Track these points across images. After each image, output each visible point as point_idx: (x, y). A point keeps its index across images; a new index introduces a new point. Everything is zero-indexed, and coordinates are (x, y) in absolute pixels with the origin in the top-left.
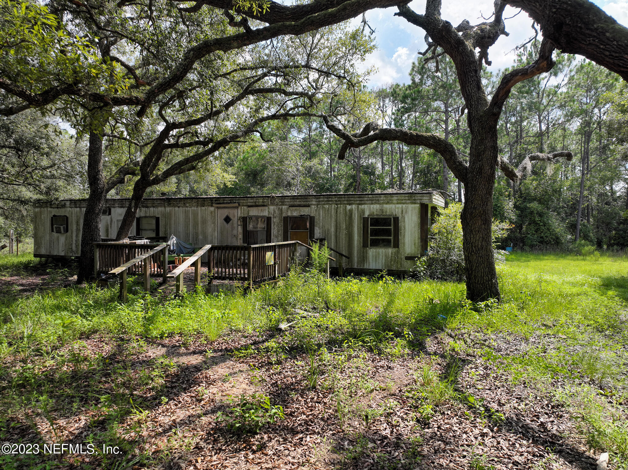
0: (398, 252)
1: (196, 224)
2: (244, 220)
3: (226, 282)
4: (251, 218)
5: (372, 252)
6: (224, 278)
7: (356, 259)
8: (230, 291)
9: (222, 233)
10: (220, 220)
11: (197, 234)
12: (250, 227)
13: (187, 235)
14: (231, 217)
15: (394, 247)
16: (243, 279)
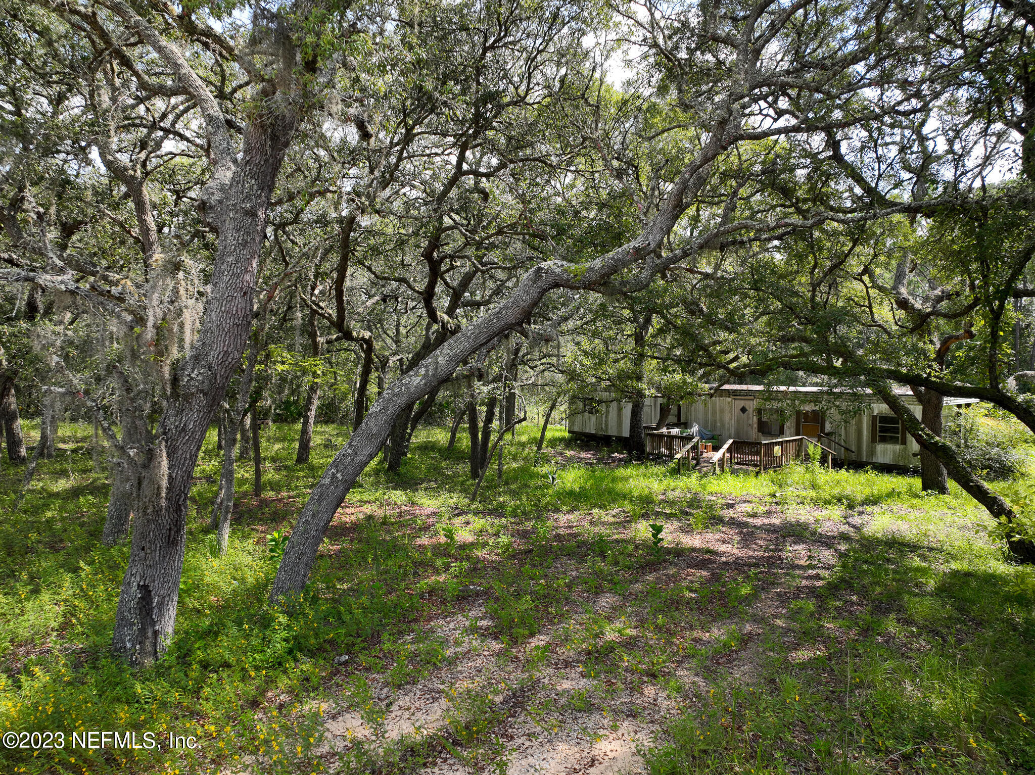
0: (906, 449)
1: (714, 413)
2: (759, 412)
3: (744, 467)
4: (765, 410)
5: (880, 447)
6: (743, 464)
7: (865, 453)
8: (746, 473)
9: (738, 421)
10: (737, 410)
11: (715, 421)
12: (764, 419)
13: (706, 422)
14: (747, 407)
15: (902, 444)
16: (756, 466)
